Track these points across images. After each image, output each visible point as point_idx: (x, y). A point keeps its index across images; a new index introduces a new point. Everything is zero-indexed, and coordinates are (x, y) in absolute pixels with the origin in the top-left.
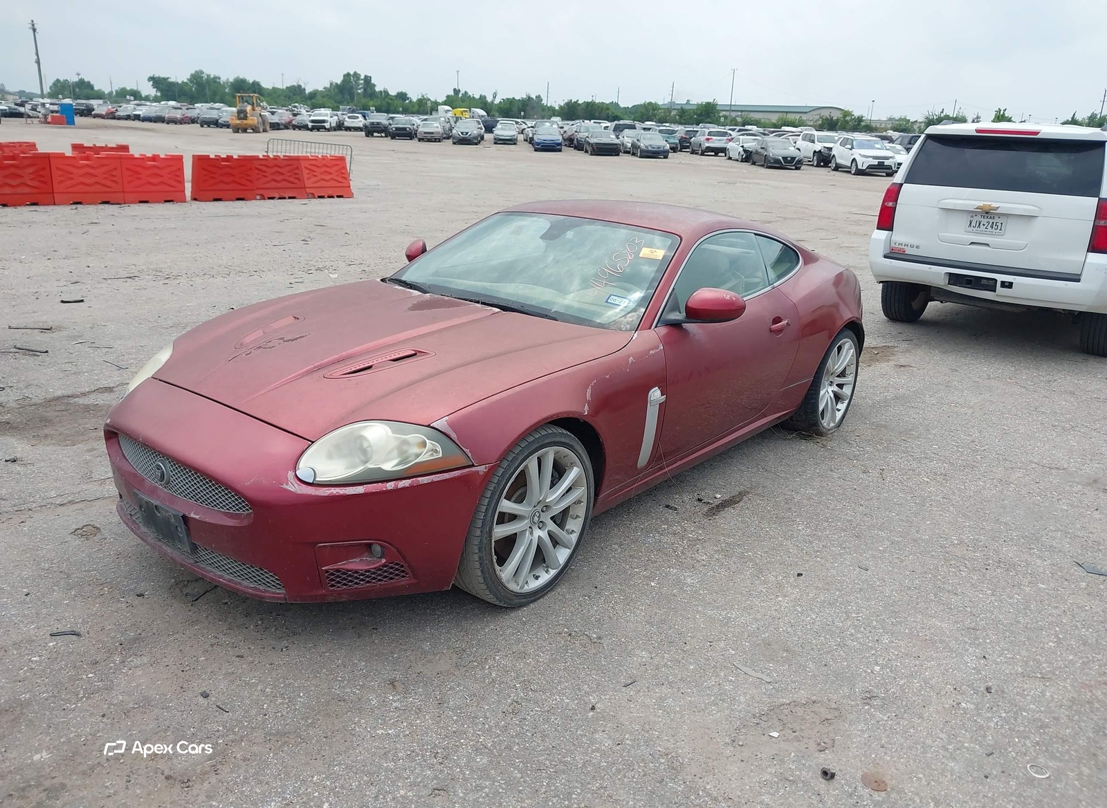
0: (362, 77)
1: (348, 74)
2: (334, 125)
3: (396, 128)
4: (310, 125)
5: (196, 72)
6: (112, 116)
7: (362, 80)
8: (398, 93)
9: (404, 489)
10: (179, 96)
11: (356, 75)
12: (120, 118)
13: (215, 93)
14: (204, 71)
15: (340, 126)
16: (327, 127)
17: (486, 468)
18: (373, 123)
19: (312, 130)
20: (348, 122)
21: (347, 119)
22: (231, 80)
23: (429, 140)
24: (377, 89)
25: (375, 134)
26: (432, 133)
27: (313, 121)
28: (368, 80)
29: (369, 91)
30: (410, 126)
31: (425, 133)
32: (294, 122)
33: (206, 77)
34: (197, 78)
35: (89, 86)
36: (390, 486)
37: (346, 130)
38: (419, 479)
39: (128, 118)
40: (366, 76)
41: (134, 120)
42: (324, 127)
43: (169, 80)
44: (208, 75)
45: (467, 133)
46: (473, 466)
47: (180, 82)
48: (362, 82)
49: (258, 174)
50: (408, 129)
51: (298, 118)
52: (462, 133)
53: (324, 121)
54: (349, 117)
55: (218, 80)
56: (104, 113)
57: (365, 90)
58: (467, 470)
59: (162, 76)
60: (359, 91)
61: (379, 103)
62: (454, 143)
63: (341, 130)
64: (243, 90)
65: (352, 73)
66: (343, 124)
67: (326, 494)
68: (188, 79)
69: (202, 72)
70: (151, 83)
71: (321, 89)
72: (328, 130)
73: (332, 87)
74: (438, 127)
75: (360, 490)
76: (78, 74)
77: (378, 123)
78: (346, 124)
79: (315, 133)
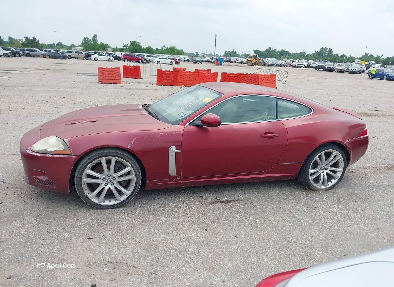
0: (328, 49)
1: (323, 48)
2: (306, 66)
3: (327, 67)
4: (297, 66)
5: (268, 48)
6: (235, 62)
7: (328, 50)
8: (342, 55)
9: (50, 157)
10: (262, 56)
11: (326, 48)
12: (237, 63)
13: (273, 55)
14: (271, 47)
15: (309, 66)
16: (303, 66)
17: (75, 157)
18: (319, 65)
19: (297, 67)
20: (312, 65)
21: (311, 64)
22: (280, 51)
23: (340, 72)
24: (333, 53)
25: (320, 69)
26: (341, 69)
27: (298, 64)
28: (330, 50)
29: (330, 54)
30: (333, 67)
31: (338, 69)
32: (292, 65)
33: (271, 50)
34: (269, 50)
35: (235, 53)
36: (47, 155)
37: (311, 68)
38: (55, 155)
39: (240, 63)
40: (330, 49)
41: (241, 63)
42: (302, 67)
43: (260, 51)
44: (272, 49)
45: (355, 69)
46: (72, 155)
47: (263, 51)
48: (328, 51)
49: (243, 79)
50: (332, 68)
51: (294, 63)
52: (353, 69)
53: (302, 64)
54: (312, 63)
55: (276, 51)
56: (233, 61)
57: (328, 54)
58: (70, 156)
59: (258, 49)
60: (326, 54)
61: (332, 58)
62: (349, 73)
63: (308, 68)
64: (284, 54)
65: (324, 48)
66: (310, 65)
67: (32, 154)
68: (266, 50)
69: (270, 48)
70: (254, 52)
71: (311, 53)
72: (303, 68)
73: (316, 53)
74: (344, 67)
75: (39, 155)
76: (233, 49)
77: (321, 65)
78: (311, 66)
79: (299, 68)
